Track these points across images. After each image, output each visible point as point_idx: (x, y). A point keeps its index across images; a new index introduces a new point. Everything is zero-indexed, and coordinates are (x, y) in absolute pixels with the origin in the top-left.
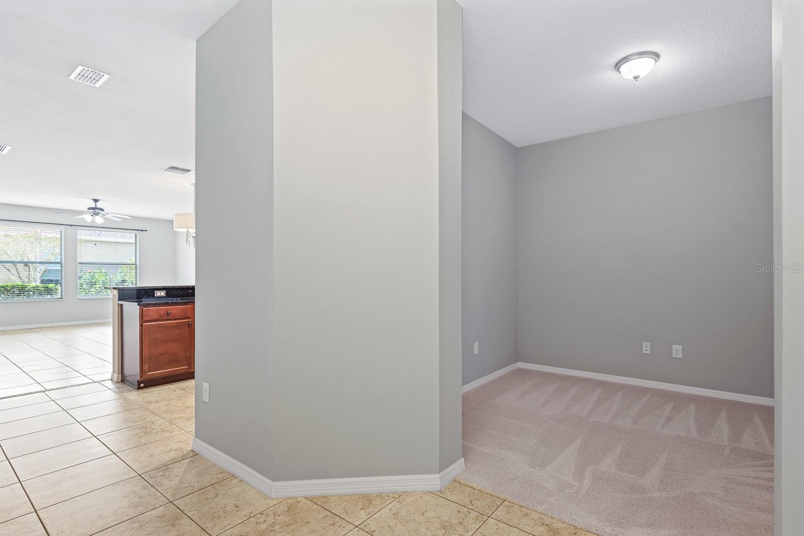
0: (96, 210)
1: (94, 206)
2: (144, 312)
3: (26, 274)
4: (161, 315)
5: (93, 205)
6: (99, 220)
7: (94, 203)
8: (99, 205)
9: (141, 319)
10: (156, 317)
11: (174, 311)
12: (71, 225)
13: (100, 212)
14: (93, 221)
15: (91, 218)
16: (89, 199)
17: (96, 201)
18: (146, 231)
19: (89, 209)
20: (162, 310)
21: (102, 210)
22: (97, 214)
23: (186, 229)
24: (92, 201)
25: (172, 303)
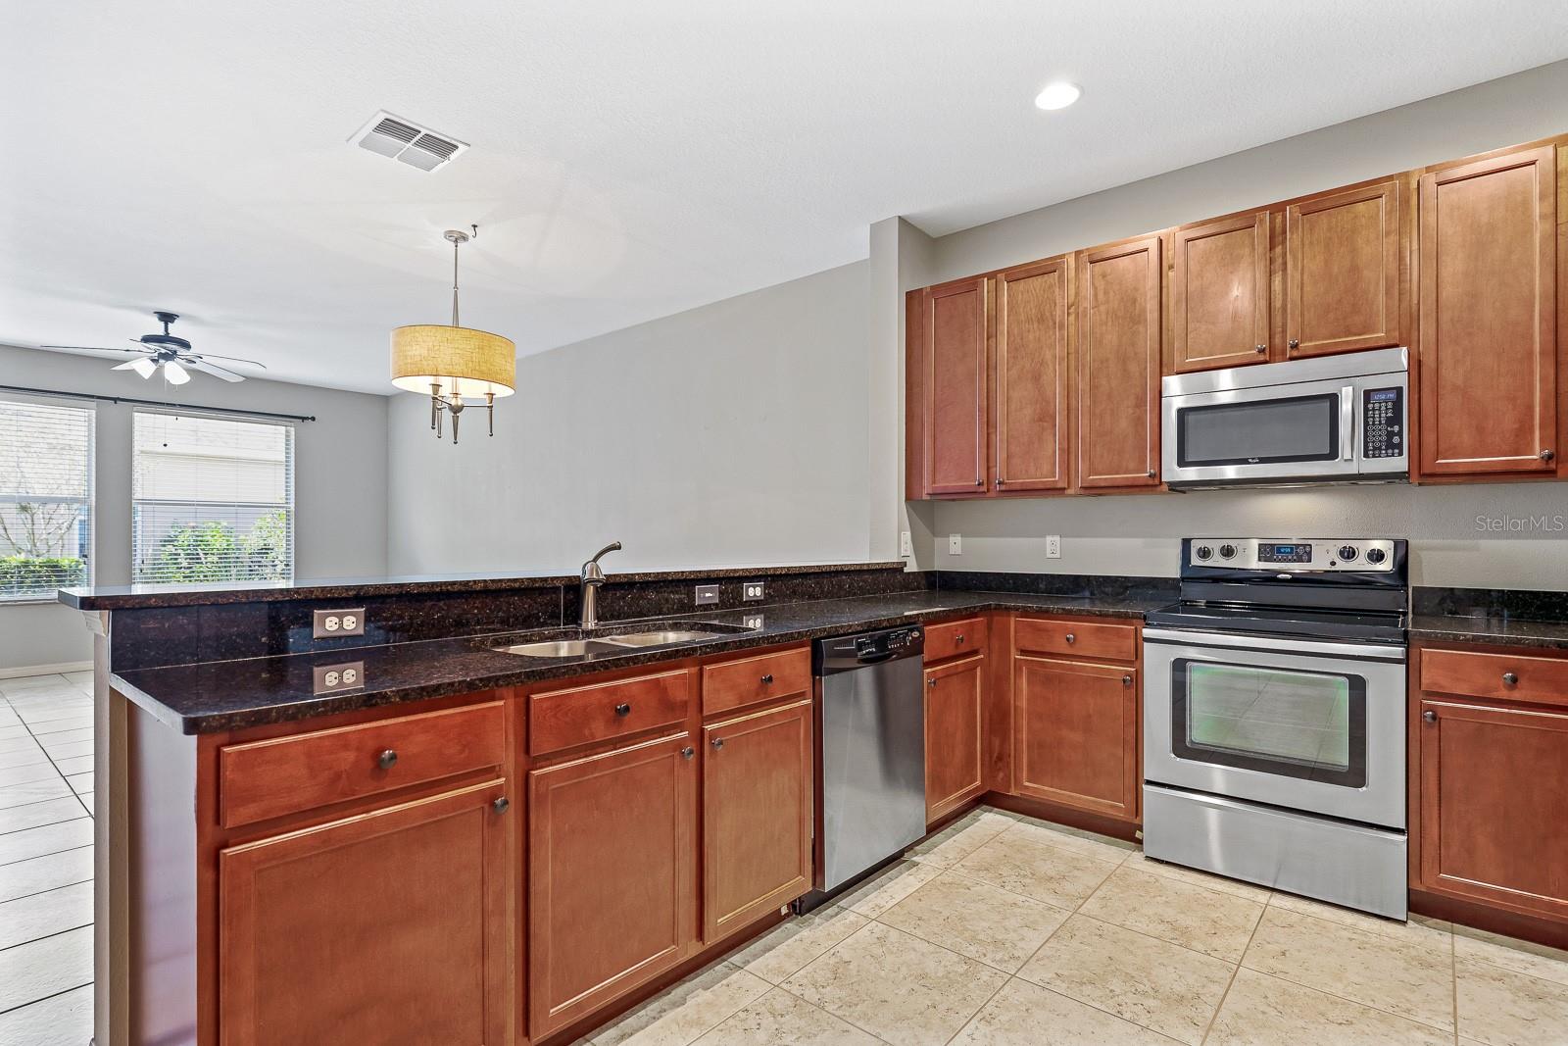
0: (167, 346)
1: (161, 332)
2: (229, 774)
3: (24, 532)
4: (338, 776)
5: (157, 328)
6: (175, 373)
7: (162, 324)
8: (176, 330)
9: (210, 814)
10: (307, 795)
11: (417, 744)
12: (116, 400)
13: (181, 351)
14: (158, 375)
15: (153, 367)
16: (144, 310)
17: (167, 318)
18: (313, 419)
19: (147, 339)
20: (346, 747)
21: (186, 345)
22: (170, 356)
23: (432, 380)
24: (155, 319)
25: (405, 695)
